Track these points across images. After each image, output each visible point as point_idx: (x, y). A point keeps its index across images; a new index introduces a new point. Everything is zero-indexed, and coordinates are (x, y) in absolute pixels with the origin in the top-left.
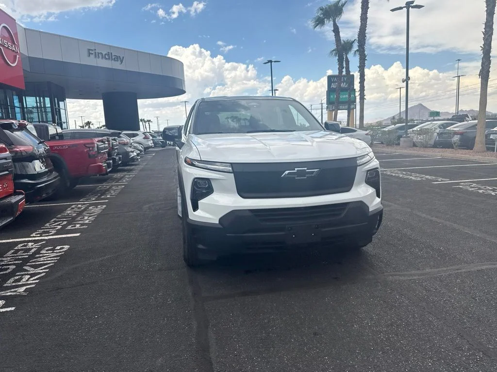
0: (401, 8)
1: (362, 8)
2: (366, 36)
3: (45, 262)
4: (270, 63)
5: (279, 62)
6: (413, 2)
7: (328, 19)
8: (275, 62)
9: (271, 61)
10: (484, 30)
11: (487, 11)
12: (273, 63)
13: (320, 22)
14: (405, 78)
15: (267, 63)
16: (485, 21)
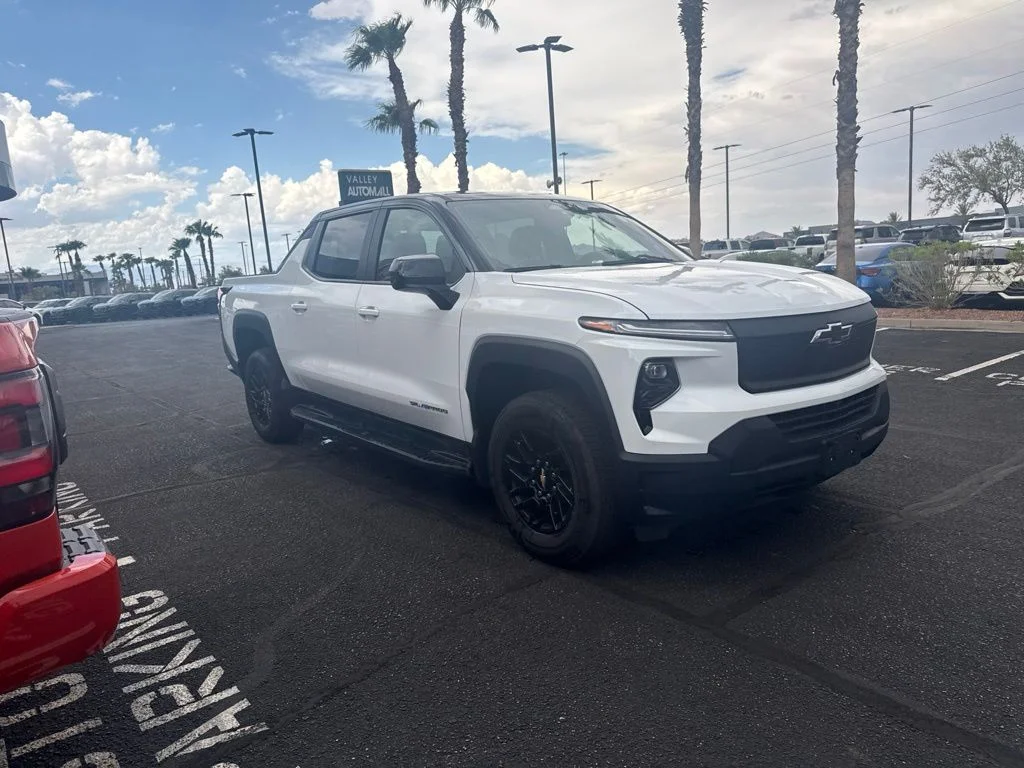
0: (534, 48)
1: (451, 39)
2: (463, 95)
3: (163, 642)
4: (249, 135)
5: (271, 133)
6: (557, 39)
7: (378, 53)
8: (260, 133)
9: (252, 132)
10: (687, 101)
11: (689, 68)
12: (256, 135)
13: (361, 57)
14: (552, 179)
15: (242, 134)
16: (688, 84)
